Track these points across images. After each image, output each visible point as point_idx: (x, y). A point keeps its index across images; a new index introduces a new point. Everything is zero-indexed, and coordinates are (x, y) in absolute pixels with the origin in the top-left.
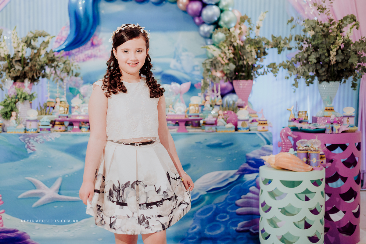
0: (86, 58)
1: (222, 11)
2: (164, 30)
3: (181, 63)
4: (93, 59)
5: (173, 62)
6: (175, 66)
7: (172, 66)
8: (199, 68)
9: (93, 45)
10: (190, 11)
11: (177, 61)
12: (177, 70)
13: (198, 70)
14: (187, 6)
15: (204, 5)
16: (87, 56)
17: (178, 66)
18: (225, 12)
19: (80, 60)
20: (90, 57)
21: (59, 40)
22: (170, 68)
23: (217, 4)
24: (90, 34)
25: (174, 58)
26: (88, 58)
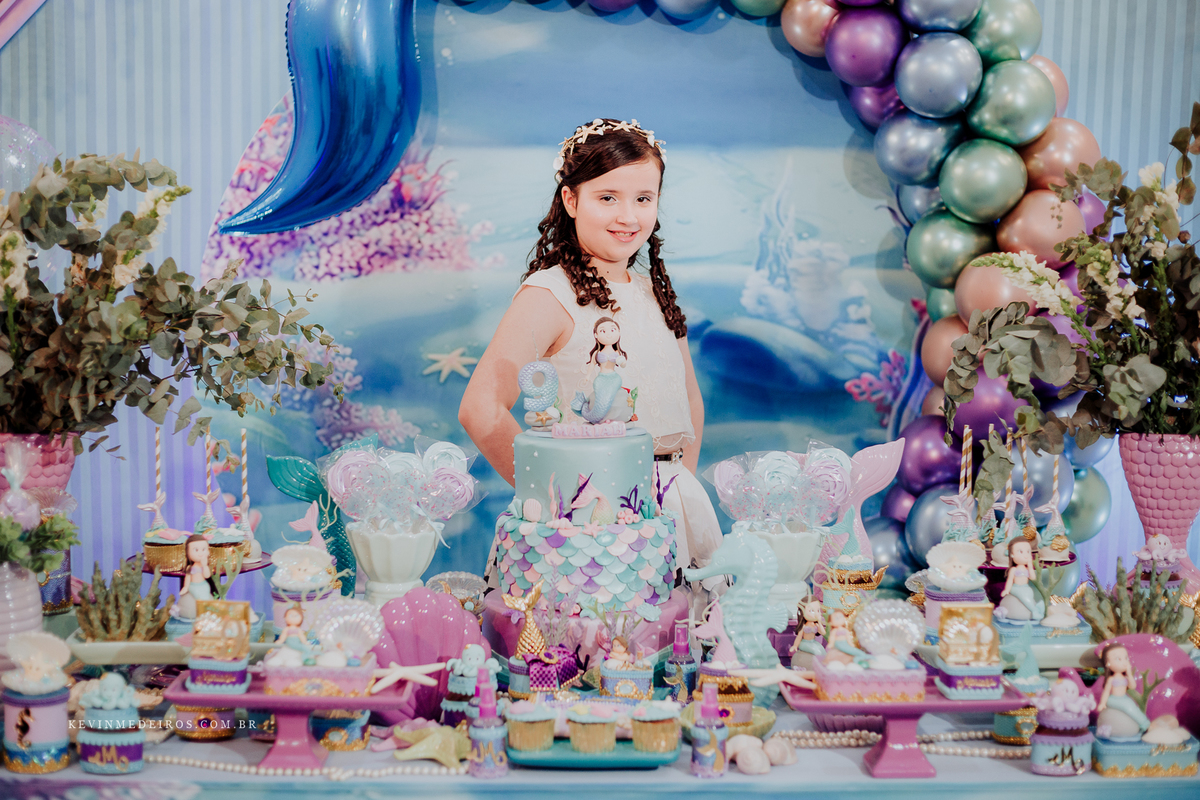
1: (988, 63)
2: (720, 140)
3: (788, 288)
5: (755, 283)
7: (748, 300)
9: (401, 203)
10: (842, 59)
11: (772, 277)
12: (772, 317)
14: (828, 35)
15: (910, 34)
16: (372, 250)
18: (1003, 68)
20: (387, 254)
21: (247, 179)
22: (740, 312)
23: (967, 31)
24: (389, 154)
25: (760, 264)
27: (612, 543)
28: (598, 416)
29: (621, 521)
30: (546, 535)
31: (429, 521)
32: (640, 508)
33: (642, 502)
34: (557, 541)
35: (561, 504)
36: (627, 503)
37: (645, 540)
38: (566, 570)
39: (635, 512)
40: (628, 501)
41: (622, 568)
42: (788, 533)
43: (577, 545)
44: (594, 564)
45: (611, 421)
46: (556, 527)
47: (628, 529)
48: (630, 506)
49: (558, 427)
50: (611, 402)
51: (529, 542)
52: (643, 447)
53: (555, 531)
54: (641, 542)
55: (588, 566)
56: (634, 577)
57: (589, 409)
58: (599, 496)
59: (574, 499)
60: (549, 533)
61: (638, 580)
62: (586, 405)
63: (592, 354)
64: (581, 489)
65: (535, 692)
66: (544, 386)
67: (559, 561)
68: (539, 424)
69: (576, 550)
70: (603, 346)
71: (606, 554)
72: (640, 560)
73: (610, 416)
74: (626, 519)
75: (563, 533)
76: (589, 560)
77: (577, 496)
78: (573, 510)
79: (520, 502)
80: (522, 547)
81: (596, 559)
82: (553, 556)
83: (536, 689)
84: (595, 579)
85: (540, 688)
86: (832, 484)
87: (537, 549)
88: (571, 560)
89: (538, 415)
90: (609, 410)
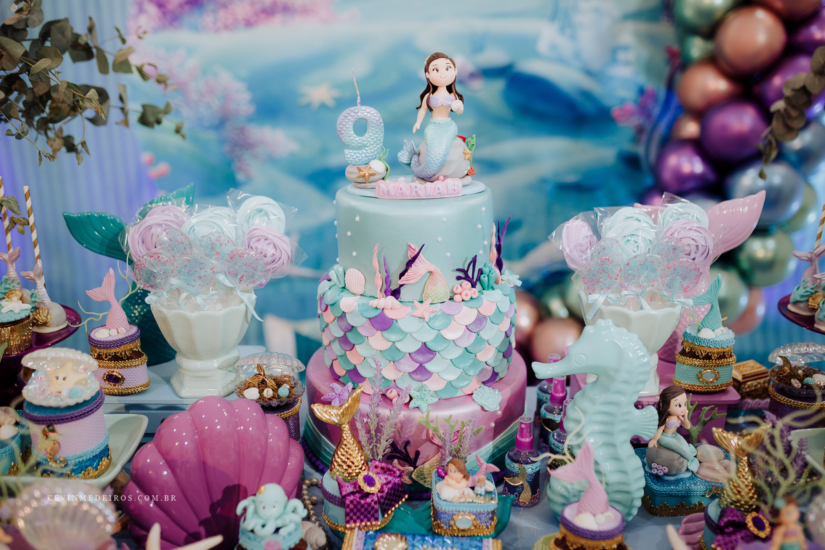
0: (257, 15)
3: (573, 37)
4: (278, 19)
5: (548, 35)
6: (553, 47)
7: (543, 47)
8: (630, 56)
11: (562, 30)
12: (561, 60)
13: (627, 63)
17: (565, 45)
19: (236, 21)
22: (536, 55)
25: (553, 17)
26: (262, 16)
27: (446, 326)
28: (430, 172)
29: (457, 298)
30: (371, 316)
31: (239, 293)
32: (479, 279)
33: (481, 271)
34: (382, 323)
35: (387, 278)
36: (463, 275)
37: (485, 318)
38: (393, 354)
39: (474, 286)
40: (465, 272)
41: (457, 352)
42: (648, 309)
43: (405, 329)
44: (425, 350)
45: (445, 177)
46: (381, 307)
47: (465, 308)
48: (467, 278)
49: (382, 184)
50: (446, 155)
51: (351, 320)
52: (484, 209)
53: (379, 312)
54: (480, 320)
55: (419, 352)
56: (471, 361)
57: (419, 163)
58: (432, 269)
59: (402, 275)
60: (374, 314)
61: (476, 362)
62: (415, 158)
63: (422, 97)
64: (410, 263)
65: (352, 529)
66: (367, 135)
67: (385, 346)
68: (361, 180)
69: (404, 334)
70: (435, 88)
71: (440, 338)
72: (479, 341)
73: (444, 172)
74: (463, 294)
75: (389, 314)
76: (419, 346)
77: (406, 271)
78: (401, 286)
79: (341, 270)
80: (343, 324)
81: (427, 344)
82: (378, 341)
83: (353, 525)
84: (428, 366)
85: (358, 524)
86: (694, 249)
87: (360, 330)
88: (398, 345)
89: (359, 170)
90: (442, 166)
